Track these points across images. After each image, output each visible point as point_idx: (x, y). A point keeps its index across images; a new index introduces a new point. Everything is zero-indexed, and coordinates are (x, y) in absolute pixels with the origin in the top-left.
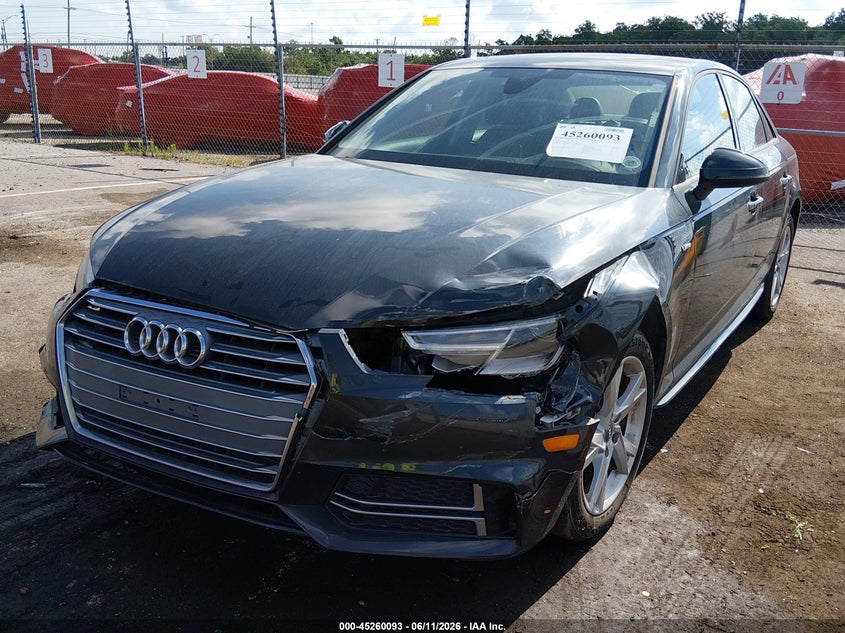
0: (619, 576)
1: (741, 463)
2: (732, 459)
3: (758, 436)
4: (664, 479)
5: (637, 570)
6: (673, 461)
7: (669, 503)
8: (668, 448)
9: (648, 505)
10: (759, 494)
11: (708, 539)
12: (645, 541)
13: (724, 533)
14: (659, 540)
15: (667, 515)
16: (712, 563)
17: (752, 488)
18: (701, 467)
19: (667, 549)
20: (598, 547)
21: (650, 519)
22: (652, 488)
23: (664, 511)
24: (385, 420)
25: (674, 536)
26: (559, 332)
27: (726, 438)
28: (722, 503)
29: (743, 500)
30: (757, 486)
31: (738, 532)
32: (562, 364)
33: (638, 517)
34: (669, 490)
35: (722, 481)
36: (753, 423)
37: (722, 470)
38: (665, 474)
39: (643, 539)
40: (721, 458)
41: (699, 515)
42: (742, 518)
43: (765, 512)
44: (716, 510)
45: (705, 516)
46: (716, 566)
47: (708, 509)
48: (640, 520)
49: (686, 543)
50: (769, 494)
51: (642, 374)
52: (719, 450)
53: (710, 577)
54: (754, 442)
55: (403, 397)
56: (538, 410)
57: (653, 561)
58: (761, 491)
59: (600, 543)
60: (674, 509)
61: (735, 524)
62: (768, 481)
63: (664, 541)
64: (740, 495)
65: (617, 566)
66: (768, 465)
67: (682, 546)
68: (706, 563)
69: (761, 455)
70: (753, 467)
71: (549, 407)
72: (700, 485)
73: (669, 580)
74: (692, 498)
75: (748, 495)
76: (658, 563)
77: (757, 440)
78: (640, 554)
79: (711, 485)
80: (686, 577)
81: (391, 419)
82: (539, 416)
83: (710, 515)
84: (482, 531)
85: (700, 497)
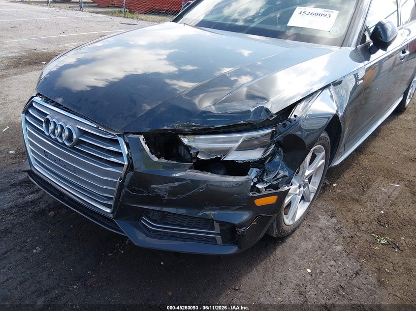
0: (296, 258)
1: (374, 195)
2: (370, 192)
3: (386, 179)
4: (332, 202)
5: (307, 256)
6: (339, 191)
7: (332, 216)
8: (338, 184)
9: (320, 217)
10: (381, 214)
11: (349, 240)
12: (314, 238)
13: (358, 236)
14: (322, 239)
15: (329, 224)
16: (348, 254)
17: (378, 210)
18: (353, 196)
19: (326, 244)
20: (290, 240)
21: (320, 225)
22: (324, 206)
23: (328, 221)
24: (164, 187)
25: (330, 237)
26: (272, 137)
27: (369, 180)
28: (360, 218)
29: (372, 217)
30: (381, 209)
31: (365, 236)
32: (273, 155)
33: (314, 224)
34: (333, 208)
35: (362, 205)
36: (385, 172)
37: (364, 198)
38: (333, 199)
39: (313, 237)
40: (364, 191)
41: (347, 224)
42: (369, 228)
43: (382, 225)
44: (356, 222)
45: (349, 225)
46: (350, 256)
47: (352, 221)
48: (314, 225)
49: (336, 241)
50: (386, 214)
51: (323, 153)
52: (364, 186)
53: (346, 263)
54: (384, 183)
55: (174, 175)
56: (255, 180)
57: (316, 251)
58: (382, 212)
59: (291, 238)
60: (334, 220)
61: (365, 232)
62: (387, 206)
63: (325, 239)
64: (371, 214)
65: (297, 252)
66: (389, 197)
67: (334, 243)
68: (345, 254)
69: (386, 190)
70: (381, 197)
71: (262, 179)
72: (350, 207)
73: (323, 263)
74: (344, 214)
75: (375, 214)
76: (319, 252)
77: (385, 182)
78: (311, 246)
79: (356, 207)
80: (332, 262)
81: (168, 186)
82: (255, 184)
83: (353, 225)
84: (220, 242)
85: (349, 214)
